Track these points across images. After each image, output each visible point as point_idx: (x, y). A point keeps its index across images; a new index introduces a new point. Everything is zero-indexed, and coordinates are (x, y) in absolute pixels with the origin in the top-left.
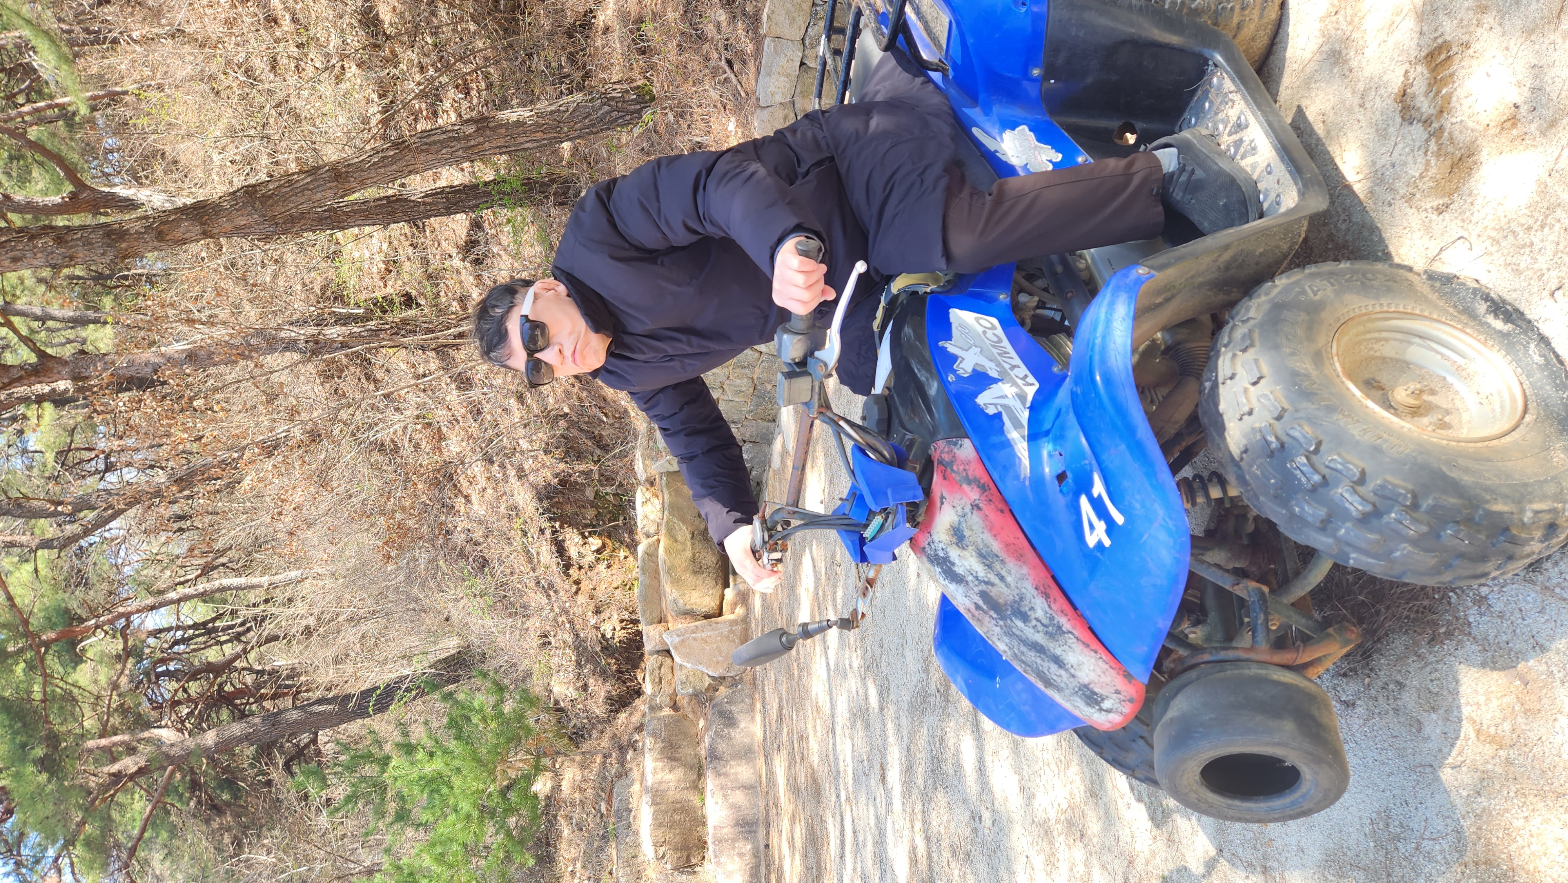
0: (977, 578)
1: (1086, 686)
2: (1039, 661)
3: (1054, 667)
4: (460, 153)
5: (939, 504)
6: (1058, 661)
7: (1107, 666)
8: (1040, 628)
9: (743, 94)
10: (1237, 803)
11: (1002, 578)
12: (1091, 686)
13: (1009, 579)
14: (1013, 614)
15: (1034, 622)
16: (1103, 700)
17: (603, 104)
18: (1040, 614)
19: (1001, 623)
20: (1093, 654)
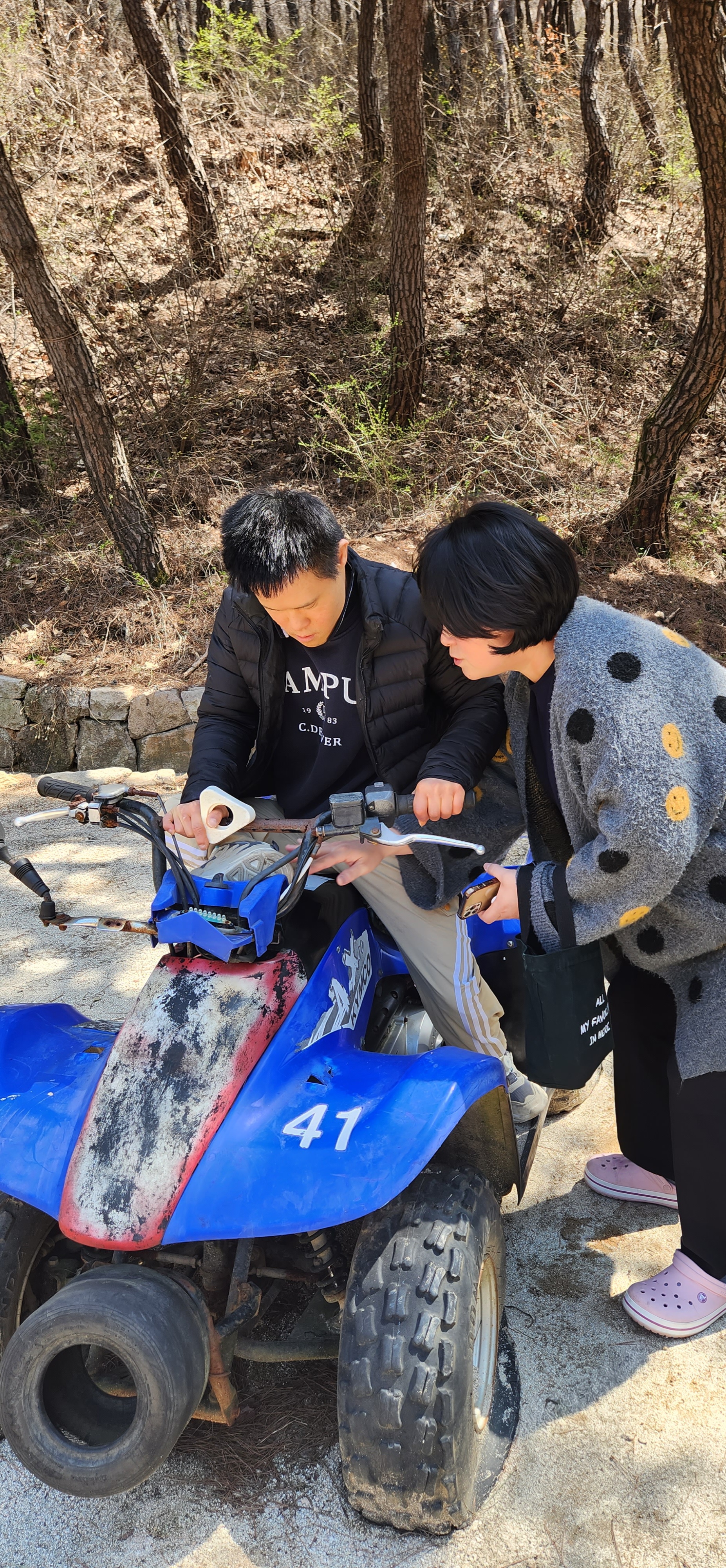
0: (196, 1035)
1: (132, 1186)
2: (132, 1129)
3: (137, 1145)
4: (72, 386)
5: (252, 974)
6: (147, 1148)
7: (169, 1198)
8: (179, 1116)
9: (186, 674)
10: (35, 1402)
11: (214, 1059)
12: (136, 1191)
13: (217, 1067)
14: (177, 1085)
15: (182, 1108)
16: (123, 1210)
17: (142, 535)
18: (195, 1110)
19: (154, 1076)
20: (177, 1178)
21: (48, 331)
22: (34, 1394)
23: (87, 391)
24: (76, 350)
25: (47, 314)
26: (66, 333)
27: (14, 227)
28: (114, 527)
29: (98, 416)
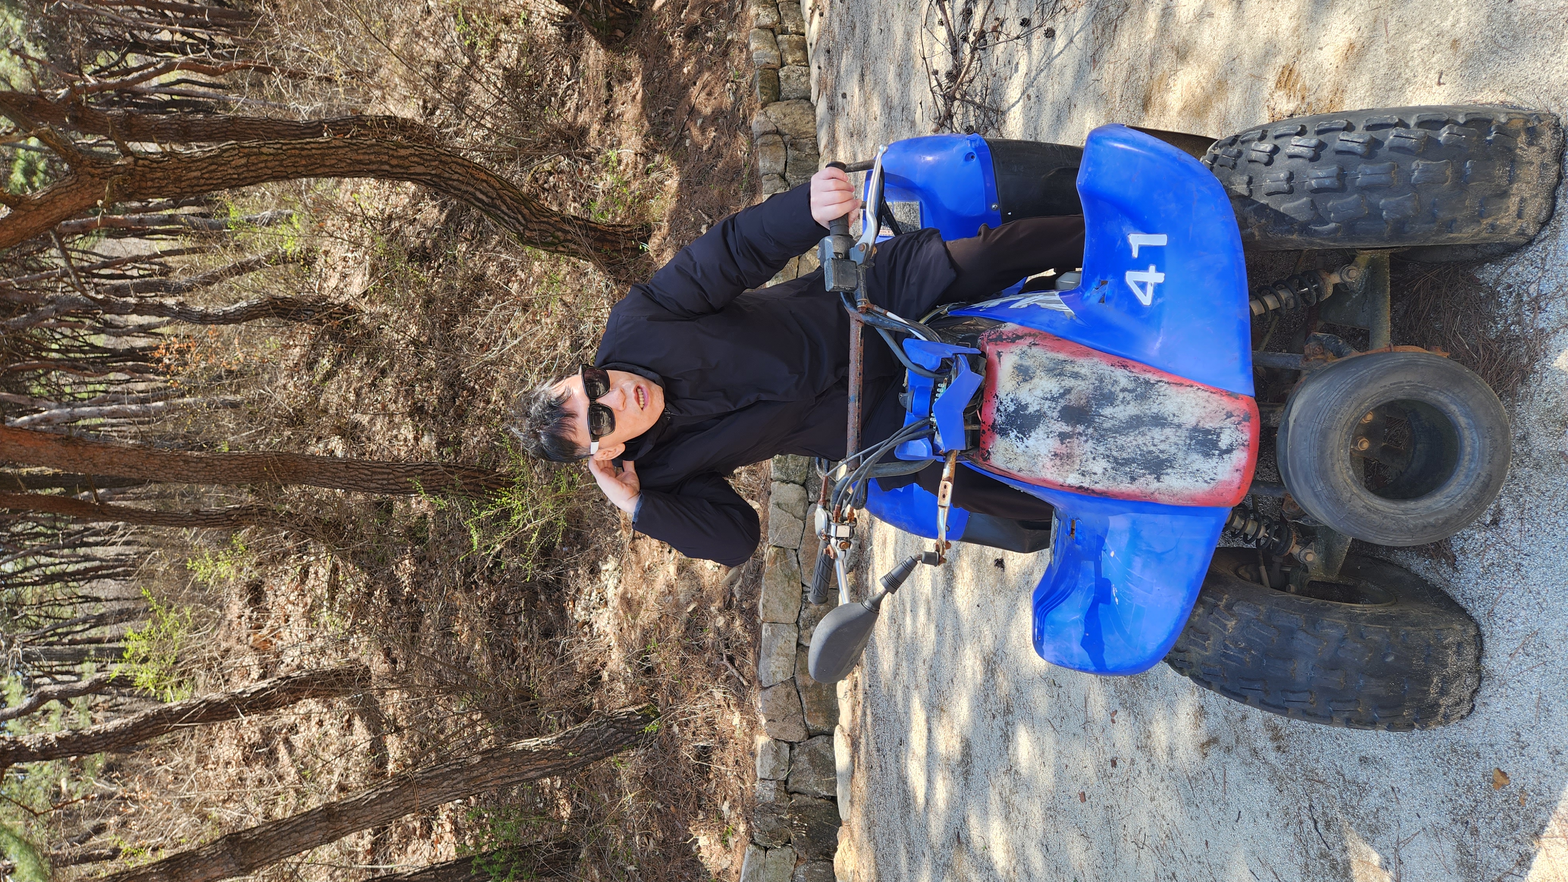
0: (1053, 399)
1: (1195, 429)
2: (1140, 440)
3: (1157, 433)
4: (461, 785)
5: (997, 360)
6: (1159, 421)
7: (1208, 394)
8: (1129, 396)
9: (745, 683)
11: (1076, 376)
12: (1201, 425)
13: (1083, 371)
14: (1100, 406)
15: (1121, 396)
16: (1218, 436)
17: (609, 727)
18: (1124, 382)
19: (1090, 430)
20: (1189, 389)
21: (408, 804)
22: (1403, 506)
23: (467, 770)
24: (427, 778)
25: (392, 803)
26: (410, 786)
27: (308, 827)
28: (600, 754)
29: (492, 762)
